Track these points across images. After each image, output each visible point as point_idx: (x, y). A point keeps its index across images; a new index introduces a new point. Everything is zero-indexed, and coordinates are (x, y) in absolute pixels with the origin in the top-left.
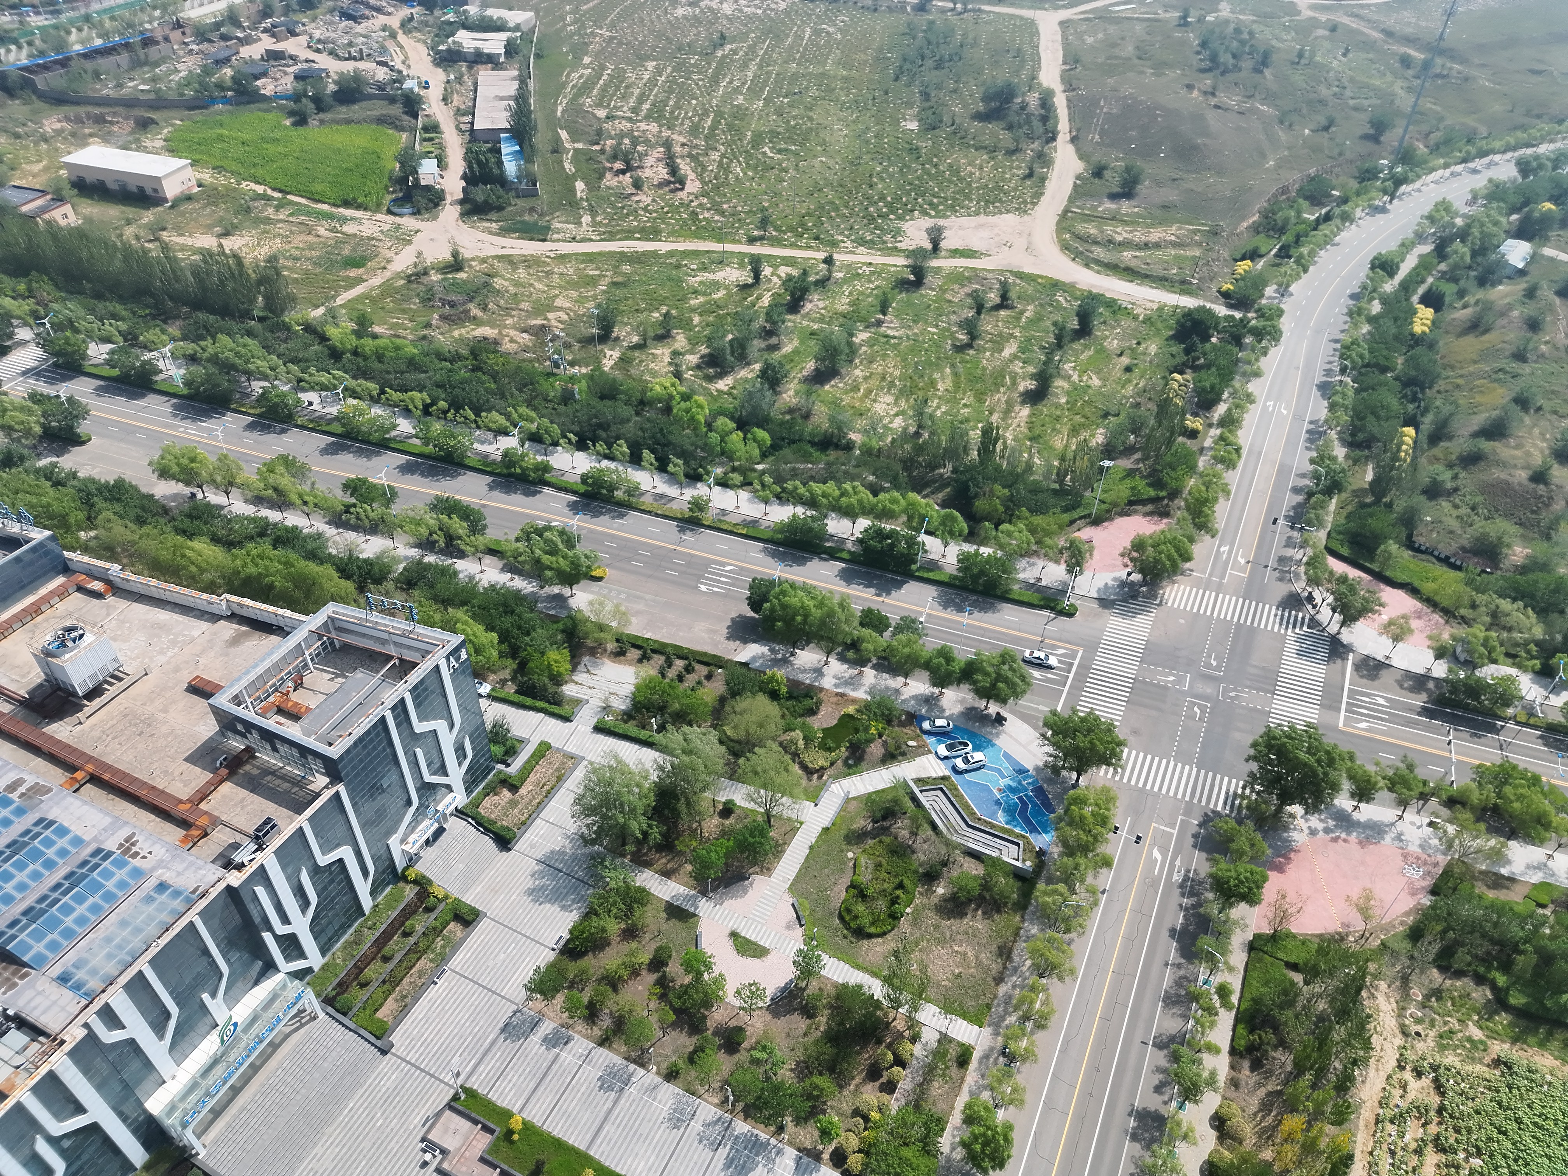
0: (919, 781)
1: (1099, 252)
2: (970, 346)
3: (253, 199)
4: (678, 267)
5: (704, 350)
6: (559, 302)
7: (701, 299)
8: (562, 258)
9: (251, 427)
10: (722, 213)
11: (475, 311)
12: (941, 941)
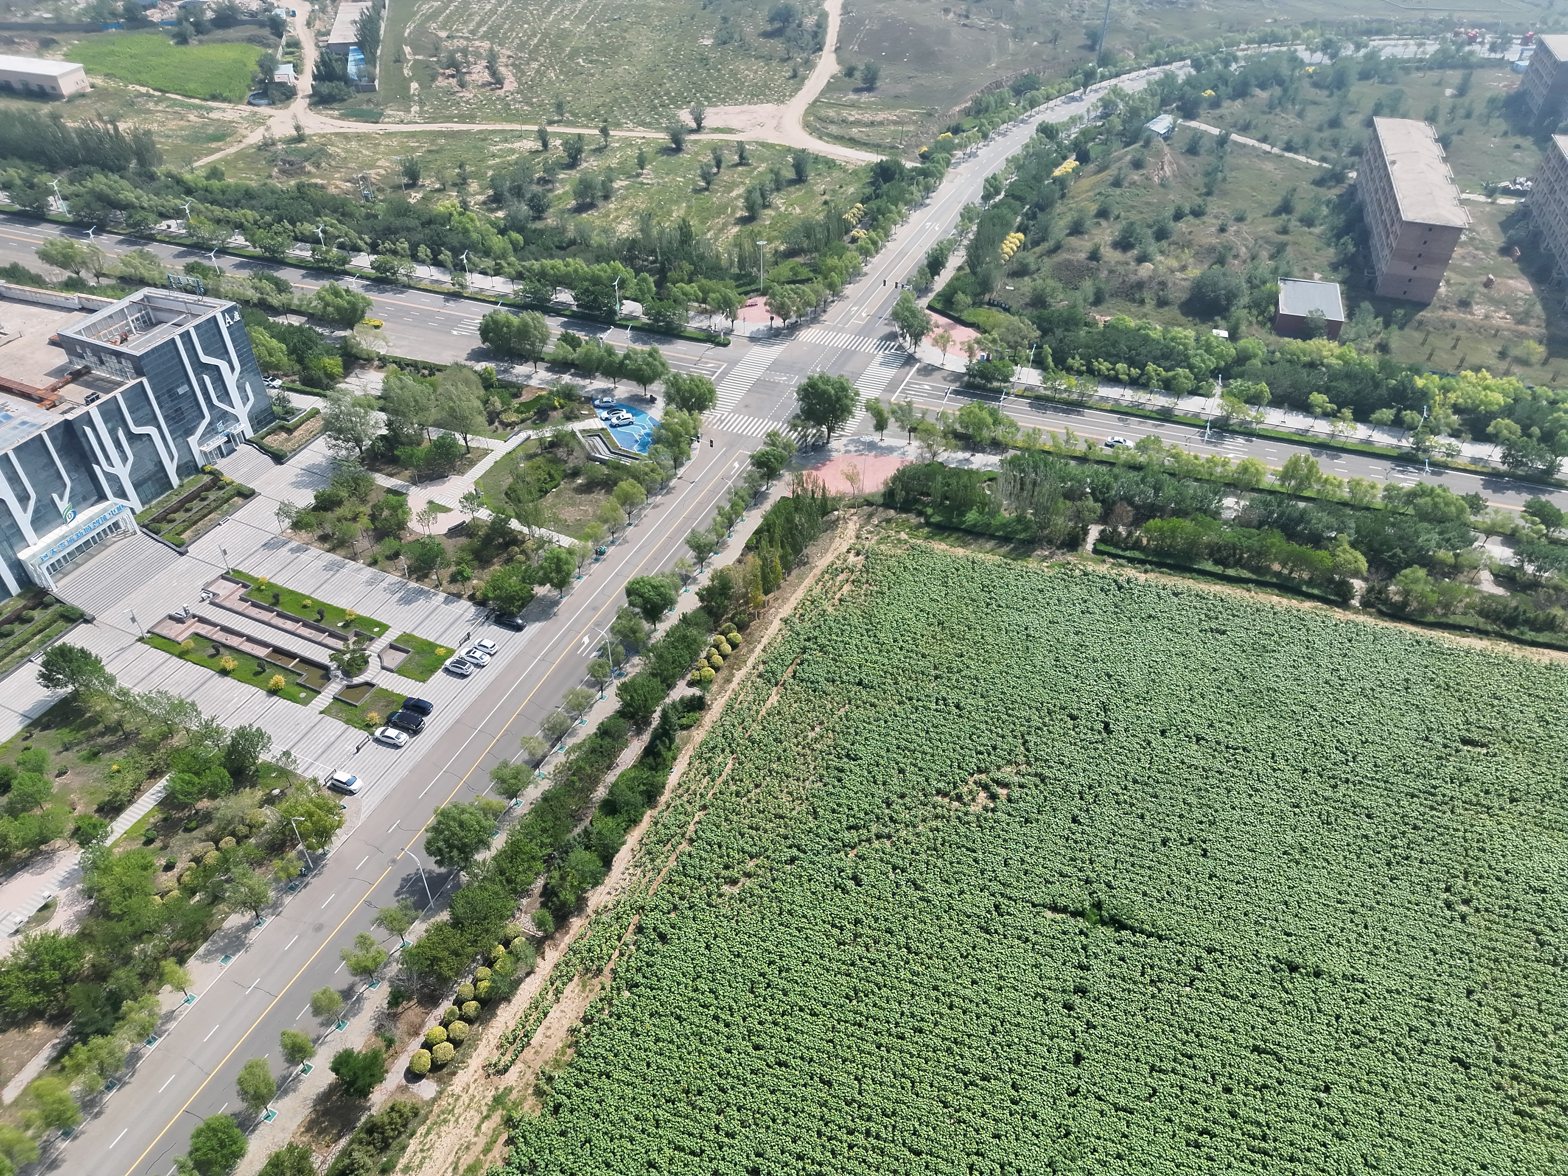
0: (583, 431)
1: (833, 129)
2: (707, 189)
3: (136, 97)
4: (483, 140)
5: (491, 192)
6: (379, 163)
7: (498, 160)
8: (389, 135)
9: (121, 242)
10: (532, 105)
11: (309, 168)
12: (573, 505)
